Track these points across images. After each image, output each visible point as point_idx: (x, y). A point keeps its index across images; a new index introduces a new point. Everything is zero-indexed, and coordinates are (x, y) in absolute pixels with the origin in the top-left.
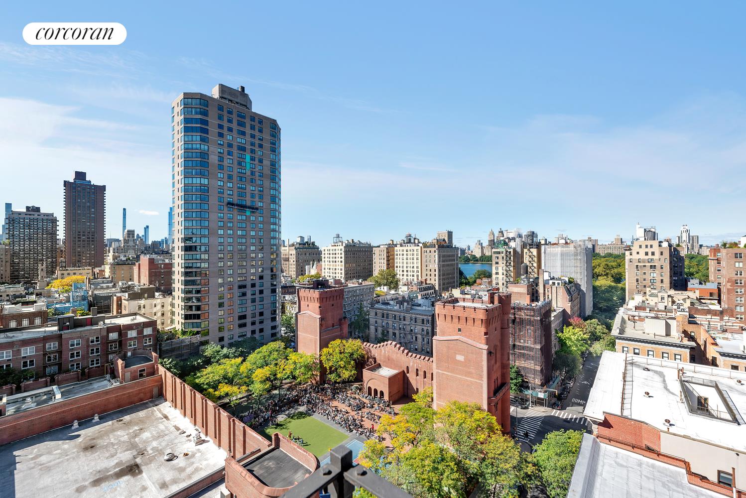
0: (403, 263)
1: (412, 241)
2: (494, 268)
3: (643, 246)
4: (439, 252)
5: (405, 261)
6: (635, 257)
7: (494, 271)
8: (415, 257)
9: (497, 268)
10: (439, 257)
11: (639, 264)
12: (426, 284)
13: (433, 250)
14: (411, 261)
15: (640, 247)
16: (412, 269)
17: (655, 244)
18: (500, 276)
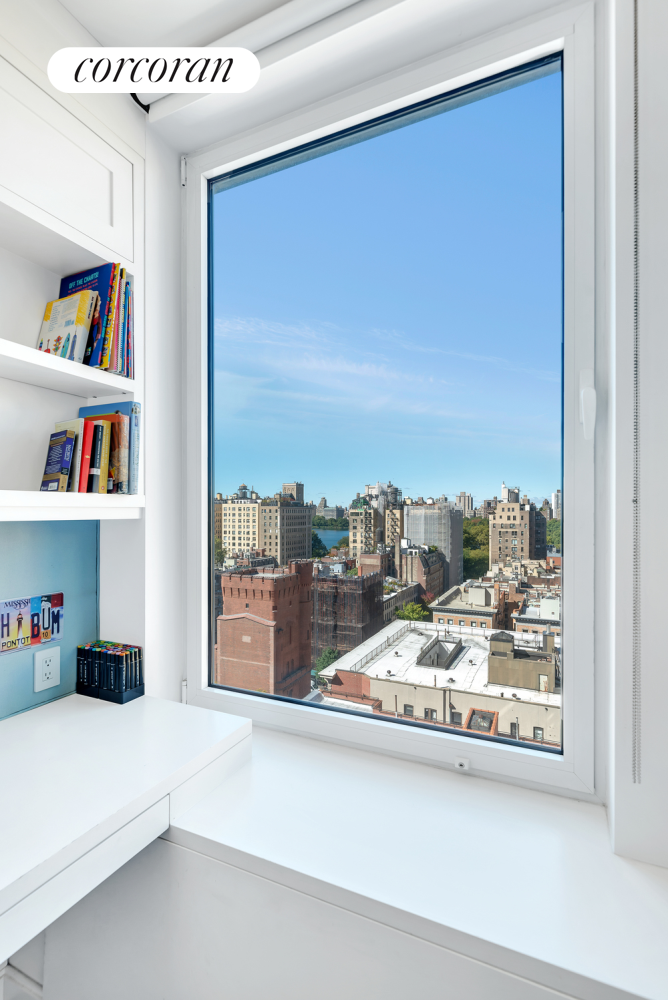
0: (234, 527)
1: (248, 496)
2: (351, 534)
3: (506, 510)
4: (282, 512)
5: (237, 524)
6: (499, 521)
7: (351, 538)
8: (251, 518)
9: (355, 535)
10: (282, 518)
11: (502, 530)
12: (264, 556)
13: (274, 508)
14: (246, 524)
15: (503, 510)
16: (246, 536)
17: (517, 506)
18: (359, 545)
